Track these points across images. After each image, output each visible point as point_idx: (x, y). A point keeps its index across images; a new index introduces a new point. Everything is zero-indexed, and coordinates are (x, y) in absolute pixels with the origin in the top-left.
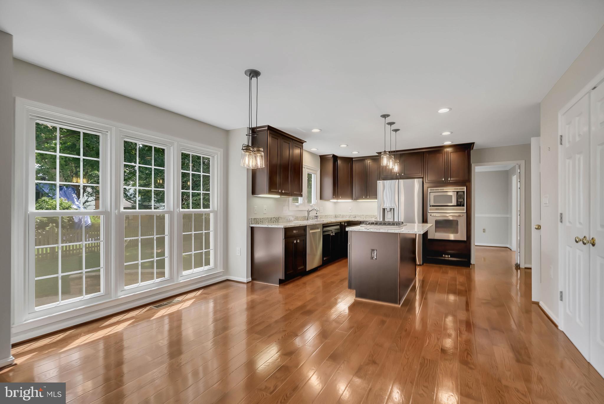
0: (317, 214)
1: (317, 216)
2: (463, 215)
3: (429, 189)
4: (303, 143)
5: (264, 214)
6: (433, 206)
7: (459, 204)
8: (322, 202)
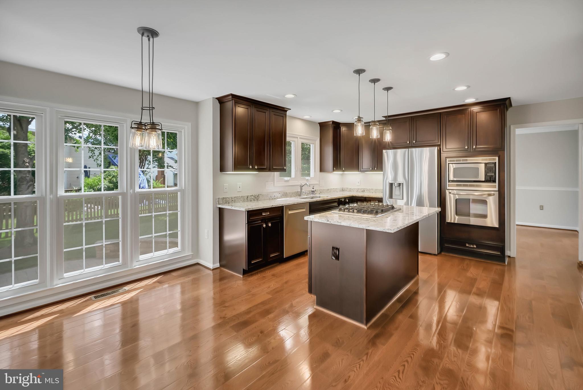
0: (313, 188)
1: (313, 191)
2: (494, 194)
3: (447, 160)
4: (286, 111)
5: (238, 192)
6: (453, 181)
7: (489, 180)
8: (323, 174)
